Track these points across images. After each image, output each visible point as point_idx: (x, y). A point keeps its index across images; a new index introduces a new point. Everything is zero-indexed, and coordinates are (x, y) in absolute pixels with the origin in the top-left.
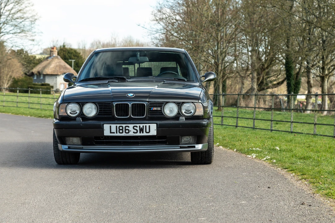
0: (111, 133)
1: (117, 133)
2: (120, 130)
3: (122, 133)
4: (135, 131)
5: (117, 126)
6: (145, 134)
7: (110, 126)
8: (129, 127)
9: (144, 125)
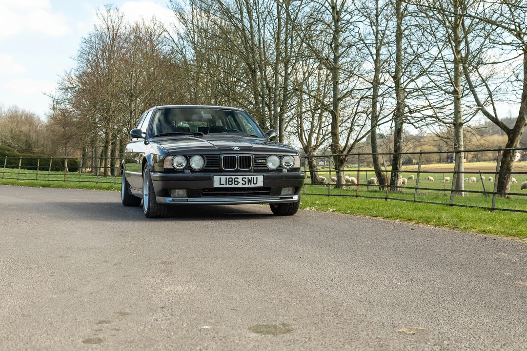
0: (220, 184)
1: (226, 184)
2: (229, 181)
3: (231, 184)
4: (244, 183)
5: (226, 178)
6: (253, 185)
7: (220, 178)
8: (238, 178)
9: (252, 177)
